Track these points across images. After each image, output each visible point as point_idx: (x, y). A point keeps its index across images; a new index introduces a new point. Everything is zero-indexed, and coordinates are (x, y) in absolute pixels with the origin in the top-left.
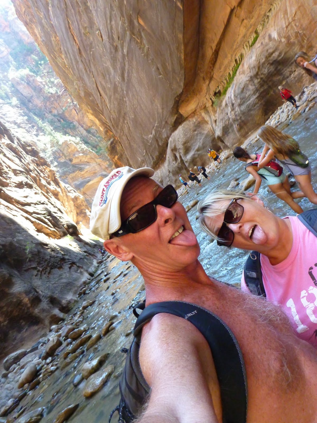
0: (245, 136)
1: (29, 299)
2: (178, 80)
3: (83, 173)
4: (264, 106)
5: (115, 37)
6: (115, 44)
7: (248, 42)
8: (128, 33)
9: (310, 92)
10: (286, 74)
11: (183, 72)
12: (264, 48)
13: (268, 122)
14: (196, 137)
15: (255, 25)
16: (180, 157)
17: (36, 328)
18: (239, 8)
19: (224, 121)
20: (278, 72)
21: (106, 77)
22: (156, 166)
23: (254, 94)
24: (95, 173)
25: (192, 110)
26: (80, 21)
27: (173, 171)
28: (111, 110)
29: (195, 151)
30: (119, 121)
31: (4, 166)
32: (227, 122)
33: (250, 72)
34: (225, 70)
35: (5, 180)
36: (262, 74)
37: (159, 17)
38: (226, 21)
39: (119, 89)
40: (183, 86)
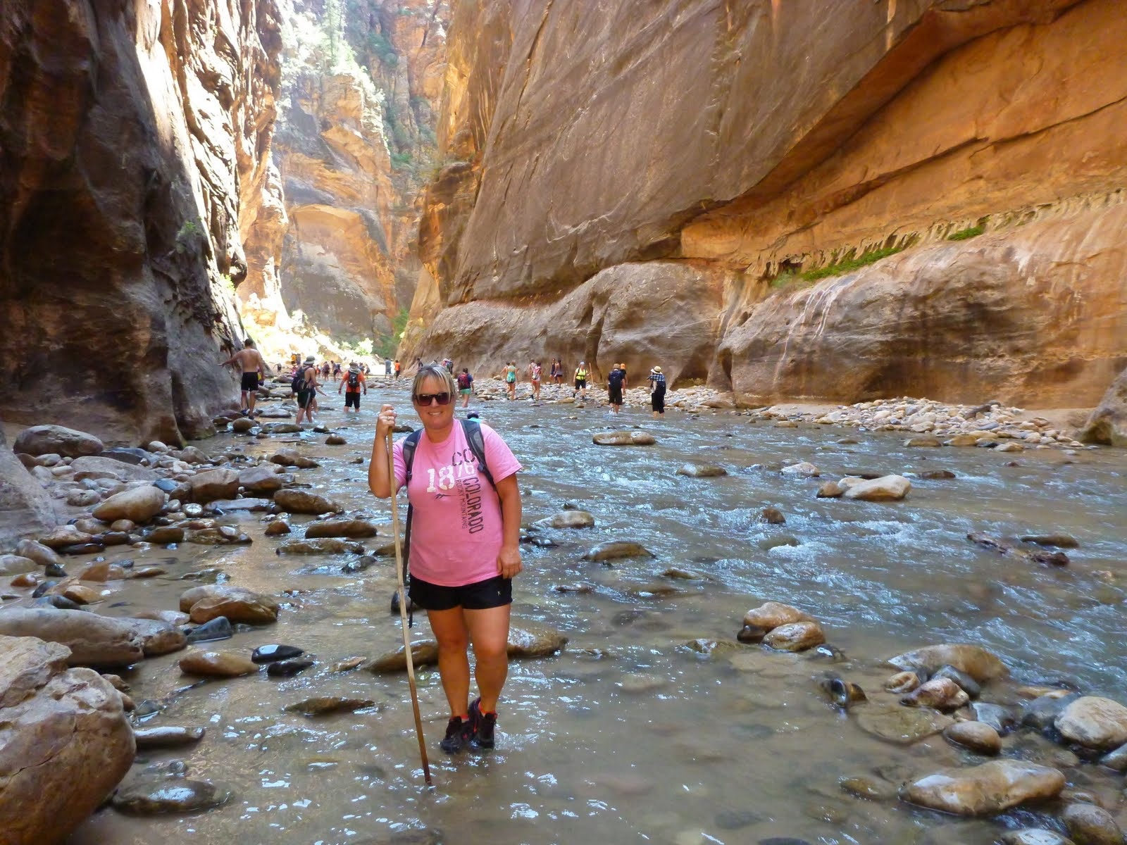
0: (788, 394)
1: (151, 342)
2: (745, 171)
3: (327, 173)
4: (883, 369)
7: (950, 226)
9: (1005, 419)
10: (980, 349)
11: (770, 165)
12: (980, 263)
13: (863, 405)
14: (671, 312)
15: (993, 206)
16: (600, 323)
17: (112, 414)
18: (991, 148)
19: (767, 330)
20: (966, 331)
21: (580, 31)
22: (521, 296)
23: (884, 331)
24: (352, 197)
25: (709, 252)
27: (555, 337)
28: (524, 105)
29: (646, 339)
30: (521, 143)
31: (210, 8)
32: (774, 339)
33: (912, 284)
34: (851, 237)
35: (189, 39)
36: (933, 307)
37: (825, 23)
38: (944, 148)
39: (585, 80)
40: (742, 191)
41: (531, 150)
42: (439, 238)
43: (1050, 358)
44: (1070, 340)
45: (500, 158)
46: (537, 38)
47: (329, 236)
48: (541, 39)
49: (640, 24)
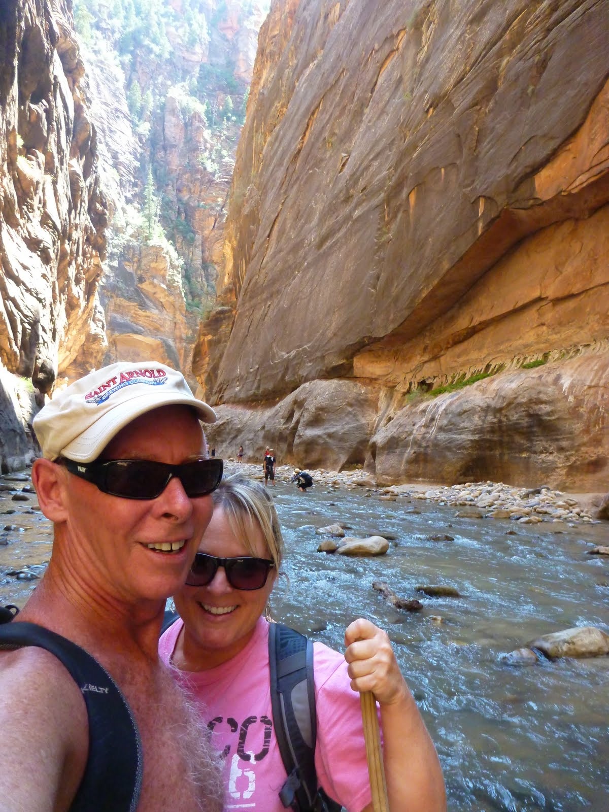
0: (411, 477)
2: (392, 317)
3: (140, 312)
4: (473, 461)
5: (362, 183)
6: (351, 191)
7: (525, 358)
8: (383, 195)
9: (547, 499)
10: (537, 447)
11: (406, 313)
12: (538, 385)
13: (458, 487)
14: (343, 415)
15: (552, 345)
16: (298, 422)
18: (551, 304)
19: (400, 430)
20: (528, 434)
21: (300, 220)
22: (252, 401)
23: (474, 432)
24: (157, 329)
25: (372, 374)
26: (336, 119)
27: (269, 431)
28: (263, 269)
29: (325, 434)
30: (260, 295)
31: (38, 196)
32: (404, 436)
33: (493, 399)
34: (463, 365)
35: (18, 216)
36: (506, 416)
37: (441, 216)
38: (520, 304)
39: (301, 253)
40: (389, 330)
41: (266, 300)
42: (207, 359)
43: (583, 455)
44: (597, 442)
45: (247, 304)
46: (274, 224)
47: (139, 355)
48: (276, 224)
49: (335, 216)
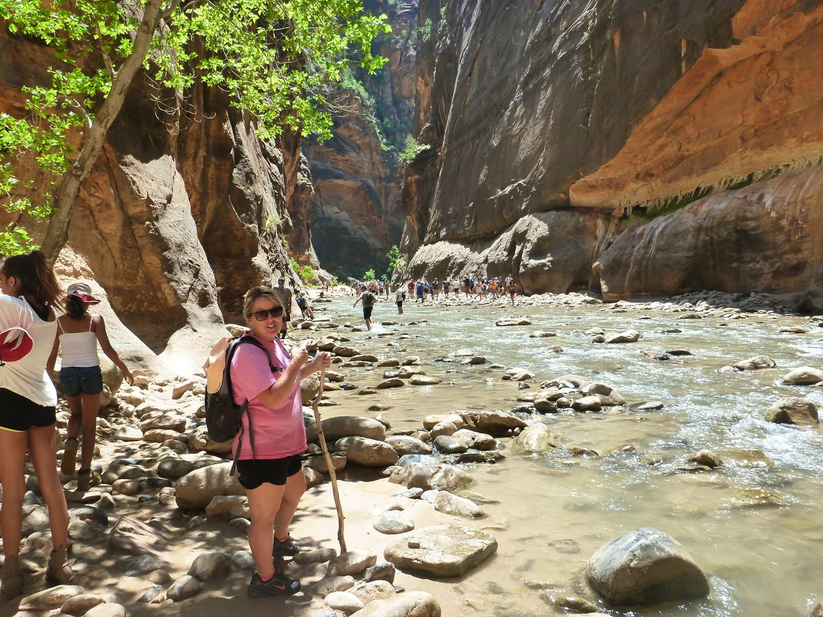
3: (339, 157)
4: (689, 274)
6: (553, 30)
8: (586, 35)
10: (746, 258)
12: (744, 204)
14: (565, 243)
15: (756, 166)
16: (521, 253)
19: (621, 252)
21: (501, 58)
22: (470, 236)
23: (688, 249)
24: (357, 172)
25: (588, 203)
27: (492, 263)
28: (468, 108)
30: (467, 133)
32: (625, 258)
33: (705, 219)
36: (717, 233)
37: (646, 57)
41: (474, 137)
42: (416, 198)
43: (786, 261)
44: (797, 249)
45: (454, 143)
46: (474, 63)
47: (342, 199)
48: (476, 63)
49: (538, 54)
